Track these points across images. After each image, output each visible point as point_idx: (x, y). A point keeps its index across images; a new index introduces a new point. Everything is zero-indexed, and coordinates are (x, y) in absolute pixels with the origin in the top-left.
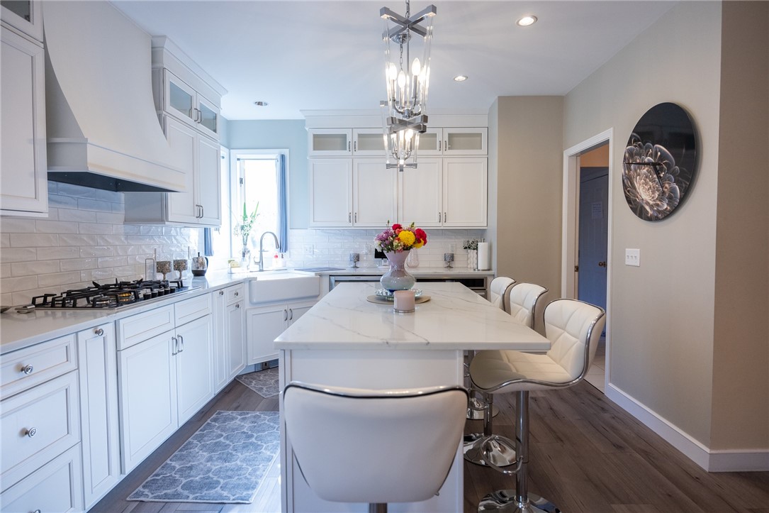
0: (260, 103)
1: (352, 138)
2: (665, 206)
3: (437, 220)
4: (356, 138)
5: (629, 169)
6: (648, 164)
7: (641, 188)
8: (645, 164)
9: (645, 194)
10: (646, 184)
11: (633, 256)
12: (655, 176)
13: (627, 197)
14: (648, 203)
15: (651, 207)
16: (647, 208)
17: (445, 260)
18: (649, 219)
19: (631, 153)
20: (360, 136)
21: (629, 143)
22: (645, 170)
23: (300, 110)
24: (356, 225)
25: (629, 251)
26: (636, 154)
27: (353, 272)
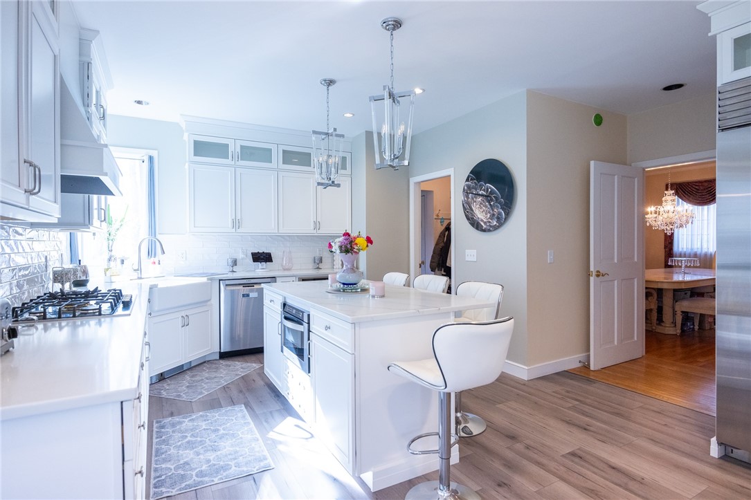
0: (139, 102)
1: (234, 148)
2: (495, 223)
3: (312, 227)
4: (238, 149)
5: (468, 197)
6: (482, 195)
7: (477, 211)
8: (479, 195)
9: (481, 214)
10: (481, 208)
11: (471, 255)
12: (487, 204)
13: (466, 216)
14: (482, 221)
15: (485, 223)
16: (482, 224)
17: (315, 262)
18: (484, 231)
19: (469, 187)
20: (242, 147)
21: (467, 180)
22: (480, 199)
23: (181, 115)
24: (238, 231)
25: (468, 252)
26: (473, 188)
27: (231, 276)
